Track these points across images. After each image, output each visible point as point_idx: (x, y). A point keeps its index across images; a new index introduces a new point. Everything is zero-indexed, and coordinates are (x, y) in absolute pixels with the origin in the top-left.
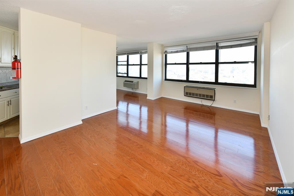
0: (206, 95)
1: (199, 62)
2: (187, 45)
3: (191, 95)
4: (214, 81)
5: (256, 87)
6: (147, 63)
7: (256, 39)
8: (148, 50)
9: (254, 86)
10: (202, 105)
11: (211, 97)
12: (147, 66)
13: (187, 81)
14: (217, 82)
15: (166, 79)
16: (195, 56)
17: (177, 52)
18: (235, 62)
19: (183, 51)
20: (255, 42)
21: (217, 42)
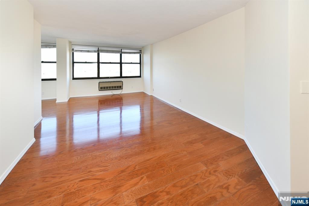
0: (112, 87)
1: (109, 62)
2: (99, 47)
3: (105, 89)
4: (119, 76)
5: (141, 77)
6: (55, 61)
7: (141, 51)
8: (56, 45)
9: (140, 77)
10: (114, 95)
11: (120, 87)
12: (55, 64)
13: (99, 77)
14: (121, 77)
15: (74, 79)
16: (104, 57)
17: (88, 51)
18: (131, 63)
19: (95, 51)
20: (140, 52)
21: (122, 48)
